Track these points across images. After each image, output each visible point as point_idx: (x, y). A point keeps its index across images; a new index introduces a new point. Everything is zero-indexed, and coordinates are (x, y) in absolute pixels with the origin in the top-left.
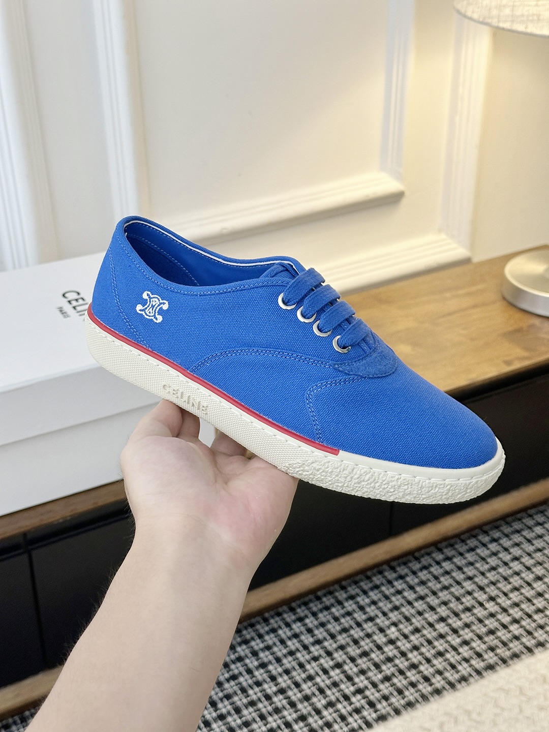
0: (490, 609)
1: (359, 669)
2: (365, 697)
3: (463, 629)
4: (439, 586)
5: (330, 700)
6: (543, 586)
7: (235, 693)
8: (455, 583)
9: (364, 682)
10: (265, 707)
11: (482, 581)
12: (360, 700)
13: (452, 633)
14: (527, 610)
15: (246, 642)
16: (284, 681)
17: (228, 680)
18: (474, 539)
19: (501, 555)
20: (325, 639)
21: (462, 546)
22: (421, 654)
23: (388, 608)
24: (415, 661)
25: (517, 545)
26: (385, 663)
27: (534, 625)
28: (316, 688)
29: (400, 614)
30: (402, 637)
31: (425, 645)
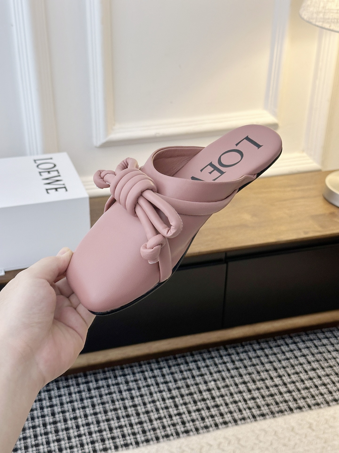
0: (276, 382)
1: (183, 402)
2: (181, 418)
3: (254, 390)
4: (250, 363)
5: (160, 416)
6: (314, 374)
7: (108, 402)
8: (261, 364)
9: (183, 409)
10: (122, 413)
11: (277, 365)
12: (178, 419)
13: (247, 391)
14: (299, 386)
15: (124, 375)
16: (138, 401)
17: (106, 395)
18: (283, 340)
19: (295, 352)
20: (171, 382)
21: (273, 343)
22: (224, 400)
23: (214, 370)
24: (219, 403)
25: (308, 348)
26: (200, 401)
27: (299, 396)
28: (155, 408)
29: (220, 375)
30: (216, 388)
31: (228, 395)
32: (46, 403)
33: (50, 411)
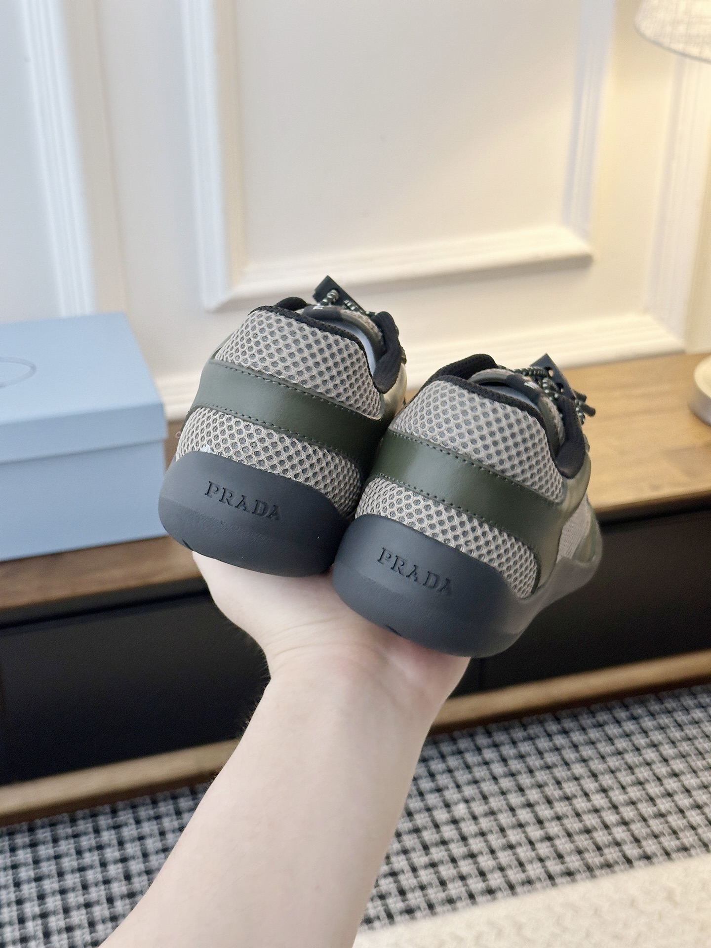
6: (676, 785)
8: (562, 762)
9: (401, 863)
13: (536, 822)
19: (633, 738)
22: (486, 841)
25: (662, 728)
27: (645, 831)
30: (469, 816)
31: (494, 832)
32: (112, 853)
33: (120, 870)
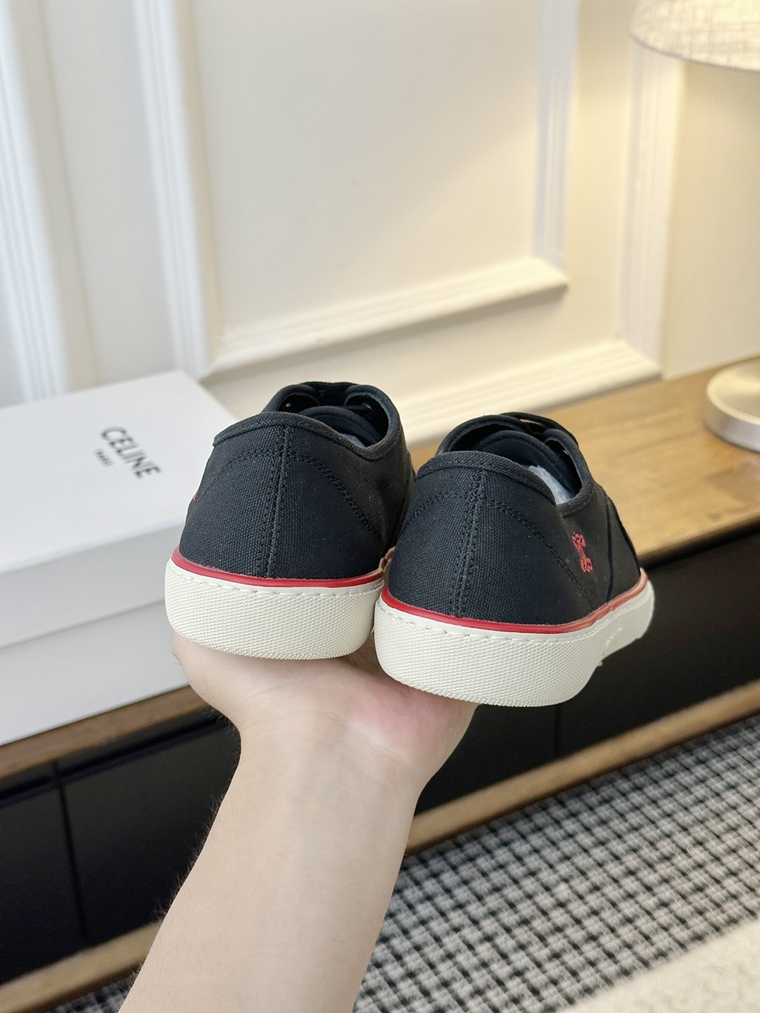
0: (695, 858)
1: (516, 942)
2: (525, 981)
4: (624, 826)
5: (477, 986)
8: (648, 821)
9: (523, 961)
10: (388, 996)
12: (519, 984)
13: (645, 889)
14: (746, 857)
16: (413, 961)
18: (673, 760)
20: (469, 902)
21: (656, 770)
22: (602, 920)
24: (592, 931)
28: (459, 970)
29: (572, 865)
30: (576, 897)
31: (606, 908)
